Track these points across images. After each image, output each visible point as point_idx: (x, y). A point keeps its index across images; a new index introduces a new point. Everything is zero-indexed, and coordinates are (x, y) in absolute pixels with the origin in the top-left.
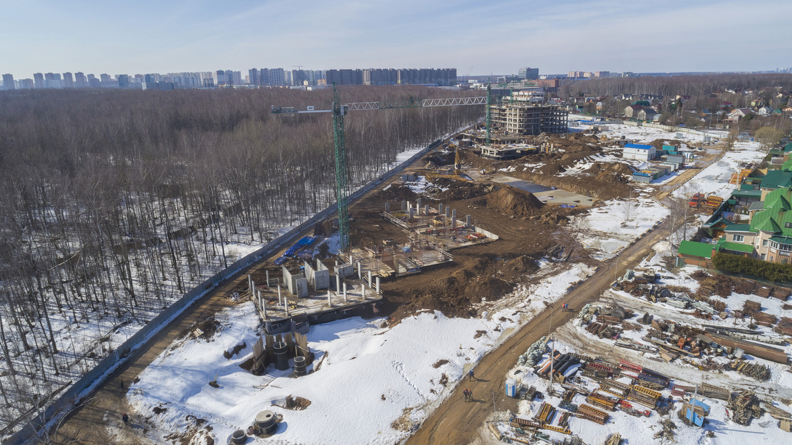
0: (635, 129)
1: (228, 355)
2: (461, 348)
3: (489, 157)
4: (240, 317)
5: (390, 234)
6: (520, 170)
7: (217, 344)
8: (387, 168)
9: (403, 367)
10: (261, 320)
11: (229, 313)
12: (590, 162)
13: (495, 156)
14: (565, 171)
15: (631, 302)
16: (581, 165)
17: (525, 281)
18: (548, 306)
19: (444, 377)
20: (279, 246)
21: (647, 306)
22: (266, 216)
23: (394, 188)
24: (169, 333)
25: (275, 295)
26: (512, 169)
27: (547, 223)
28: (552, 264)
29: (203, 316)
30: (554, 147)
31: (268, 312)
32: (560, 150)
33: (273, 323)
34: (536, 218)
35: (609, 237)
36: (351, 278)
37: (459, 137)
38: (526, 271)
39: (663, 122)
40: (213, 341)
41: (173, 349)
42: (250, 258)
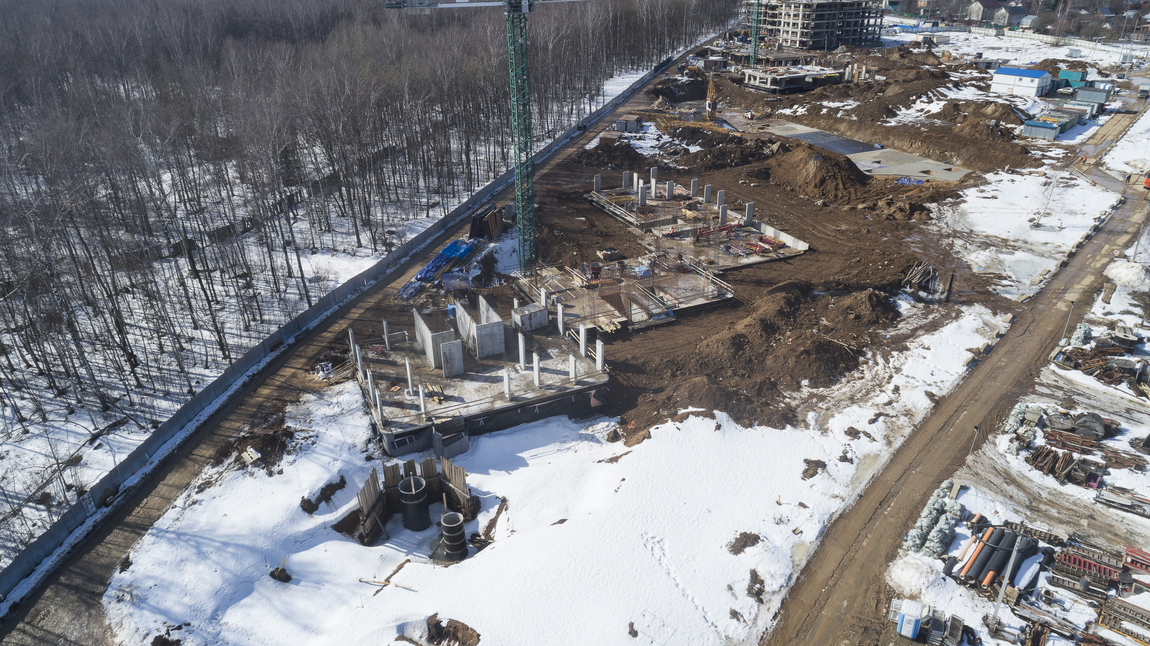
0: (993, 41)
1: (309, 507)
2: (779, 503)
3: (757, 88)
4: (333, 419)
5: (606, 236)
6: (815, 112)
7: (287, 482)
8: (589, 108)
9: (666, 547)
10: (374, 427)
11: (312, 407)
12: (939, 100)
13: (768, 86)
14: (895, 115)
15: (1102, 397)
16: (924, 106)
17: (876, 343)
18: (938, 402)
19: (755, 577)
20: (407, 258)
21: (1138, 407)
22: (383, 197)
23: (605, 144)
24: (195, 452)
25: (400, 370)
26: (801, 111)
27: (890, 217)
28: (921, 305)
29: (261, 415)
30: (867, 72)
31: (387, 410)
32: (877, 77)
33: (398, 436)
34: (869, 208)
35: (1015, 248)
36: (543, 334)
37: (702, 53)
38: (877, 322)
39: (1040, 29)
40: (281, 472)
41: (201, 489)
42: (355, 283)
